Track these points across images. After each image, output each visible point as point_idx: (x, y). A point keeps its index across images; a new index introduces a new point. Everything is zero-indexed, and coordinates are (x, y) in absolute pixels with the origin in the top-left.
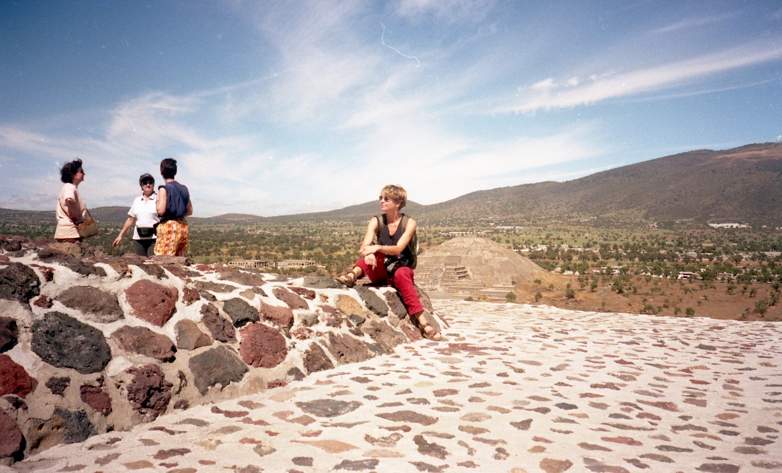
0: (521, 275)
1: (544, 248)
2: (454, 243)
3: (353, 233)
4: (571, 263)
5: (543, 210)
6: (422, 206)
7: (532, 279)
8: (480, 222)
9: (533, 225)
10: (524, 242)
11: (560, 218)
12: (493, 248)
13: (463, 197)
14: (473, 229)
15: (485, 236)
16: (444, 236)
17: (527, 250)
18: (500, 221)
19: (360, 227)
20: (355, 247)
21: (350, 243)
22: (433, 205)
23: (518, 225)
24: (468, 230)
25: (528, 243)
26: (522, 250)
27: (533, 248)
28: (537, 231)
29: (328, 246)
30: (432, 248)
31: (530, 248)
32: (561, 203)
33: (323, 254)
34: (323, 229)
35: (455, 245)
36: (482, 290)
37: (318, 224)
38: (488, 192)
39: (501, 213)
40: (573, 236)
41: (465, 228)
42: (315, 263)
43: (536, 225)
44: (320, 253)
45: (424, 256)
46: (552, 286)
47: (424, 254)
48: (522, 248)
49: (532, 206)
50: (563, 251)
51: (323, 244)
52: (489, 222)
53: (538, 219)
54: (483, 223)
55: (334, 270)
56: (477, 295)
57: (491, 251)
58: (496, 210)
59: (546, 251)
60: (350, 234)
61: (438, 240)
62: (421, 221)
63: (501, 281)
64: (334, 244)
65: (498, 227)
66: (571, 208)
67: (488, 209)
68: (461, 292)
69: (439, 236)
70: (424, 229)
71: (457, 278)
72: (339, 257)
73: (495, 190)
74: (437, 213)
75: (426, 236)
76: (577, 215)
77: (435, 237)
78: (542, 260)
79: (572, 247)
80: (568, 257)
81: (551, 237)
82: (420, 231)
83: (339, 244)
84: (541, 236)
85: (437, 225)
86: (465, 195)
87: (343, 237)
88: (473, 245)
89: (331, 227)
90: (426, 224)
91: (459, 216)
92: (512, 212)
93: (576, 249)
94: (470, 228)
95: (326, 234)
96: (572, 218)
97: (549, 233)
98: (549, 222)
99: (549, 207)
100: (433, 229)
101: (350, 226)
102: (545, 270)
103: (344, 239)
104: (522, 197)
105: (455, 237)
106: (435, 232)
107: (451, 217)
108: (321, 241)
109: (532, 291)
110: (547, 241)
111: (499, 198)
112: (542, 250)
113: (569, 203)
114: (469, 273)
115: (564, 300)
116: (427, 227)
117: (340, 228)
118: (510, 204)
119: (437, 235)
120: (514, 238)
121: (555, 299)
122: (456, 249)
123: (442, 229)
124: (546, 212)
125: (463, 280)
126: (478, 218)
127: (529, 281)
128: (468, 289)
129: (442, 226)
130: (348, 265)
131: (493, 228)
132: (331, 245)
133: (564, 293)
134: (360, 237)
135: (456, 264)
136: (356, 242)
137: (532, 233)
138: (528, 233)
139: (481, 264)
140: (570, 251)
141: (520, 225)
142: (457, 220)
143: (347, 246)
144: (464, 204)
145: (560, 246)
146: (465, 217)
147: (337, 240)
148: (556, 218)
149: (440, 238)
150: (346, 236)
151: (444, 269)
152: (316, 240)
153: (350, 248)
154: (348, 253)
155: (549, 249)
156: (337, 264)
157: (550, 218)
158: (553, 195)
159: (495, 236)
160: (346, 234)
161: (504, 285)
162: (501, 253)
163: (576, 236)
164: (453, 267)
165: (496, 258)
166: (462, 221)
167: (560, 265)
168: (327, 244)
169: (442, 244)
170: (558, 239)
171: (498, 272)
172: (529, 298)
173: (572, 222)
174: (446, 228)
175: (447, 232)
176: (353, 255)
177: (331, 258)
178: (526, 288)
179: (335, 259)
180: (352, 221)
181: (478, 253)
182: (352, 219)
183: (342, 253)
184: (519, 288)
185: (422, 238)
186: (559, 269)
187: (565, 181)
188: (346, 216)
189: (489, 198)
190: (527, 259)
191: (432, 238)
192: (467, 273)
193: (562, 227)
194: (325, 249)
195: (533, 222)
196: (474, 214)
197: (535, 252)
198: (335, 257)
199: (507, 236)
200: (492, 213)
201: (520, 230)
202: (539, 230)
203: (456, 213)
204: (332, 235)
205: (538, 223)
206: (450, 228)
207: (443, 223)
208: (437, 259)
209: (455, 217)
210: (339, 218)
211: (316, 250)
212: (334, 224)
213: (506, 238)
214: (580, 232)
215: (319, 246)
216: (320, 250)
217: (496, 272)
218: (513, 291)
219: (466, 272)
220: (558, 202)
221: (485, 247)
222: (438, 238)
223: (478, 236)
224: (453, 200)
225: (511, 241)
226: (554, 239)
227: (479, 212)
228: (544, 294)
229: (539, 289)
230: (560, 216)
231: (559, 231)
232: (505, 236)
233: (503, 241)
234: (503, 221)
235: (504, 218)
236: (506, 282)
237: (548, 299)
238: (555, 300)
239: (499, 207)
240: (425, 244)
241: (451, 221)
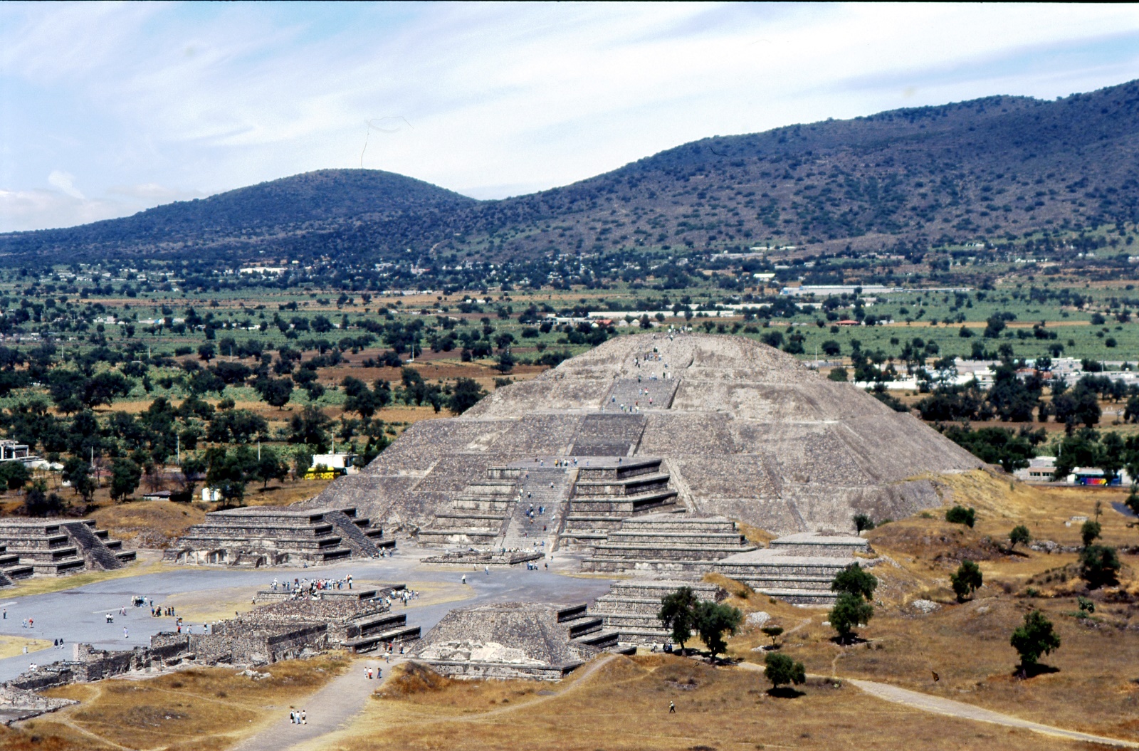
0: (890, 493)
1: (983, 373)
2: (612, 359)
3: (179, 320)
4: (1094, 436)
5: (973, 217)
6: (470, 203)
7: (938, 506)
8: (715, 267)
9: (934, 278)
10: (898, 350)
11: (1046, 246)
12: (773, 379)
13: (647, 166)
14: (687, 300)
15: (737, 327)
16: (568, 330)
17: (912, 384)
18: (797, 262)
19: (211, 295)
20: (188, 378)
21: (169, 364)
22: (520, 200)
23: (872, 281)
24: (667, 302)
25: (915, 352)
26: (891, 385)
27: (935, 375)
28: (952, 302)
29: (73, 378)
30: (519, 379)
31: (922, 374)
32: (1051, 184)
33: (52, 409)
34: (50, 303)
35: (618, 367)
36: (731, 559)
37: (28, 283)
38: (749, 143)
39: (805, 230)
40: (1098, 320)
41: (658, 296)
42: (20, 453)
43: (947, 280)
44: (38, 406)
45: (487, 417)
46: (1020, 535)
47: (483, 410)
48: (890, 375)
49: (931, 200)
50: (1059, 386)
51: (52, 368)
52: (752, 267)
53: (955, 255)
54: (729, 273)
55: (102, 480)
56: (710, 579)
57: (768, 394)
58: (783, 217)
59: (989, 384)
60: (169, 323)
61: (541, 347)
62: (469, 266)
63: (811, 517)
64: (101, 368)
65: (792, 290)
66: (1091, 208)
67: (749, 216)
68: (643, 567)
69: (546, 328)
70: (480, 301)
71: (629, 507)
72: (123, 421)
73: (779, 136)
74: (535, 232)
75: (488, 331)
76: (1116, 236)
77: (529, 334)
78: (976, 426)
79: (1096, 368)
80: (1082, 408)
81: (1011, 327)
82: (466, 309)
83: (120, 365)
84: (968, 325)
85: (537, 283)
86: (656, 157)
87: (138, 336)
88: (692, 369)
89: (84, 295)
90: (491, 281)
91: (629, 245)
92: (847, 223)
93: (1113, 377)
94: (676, 295)
95: (63, 326)
96: (1095, 246)
97: (1002, 310)
98: (996, 265)
99: (999, 201)
100: (520, 298)
101: (168, 288)
102: (991, 467)
103: (140, 347)
104: (889, 162)
105: (612, 332)
106: (530, 314)
107: (599, 249)
108: (44, 355)
109: (938, 558)
110: (992, 345)
111: (794, 166)
112: (974, 384)
113: (1082, 184)
114: (678, 485)
115: (1074, 593)
116: (495, 292)
117: (126, 300)
118: (839, 194)
119: (537, 326)
120: (856, 334)
121: (1034, 587)
122: (622, 384)
123: (556, 298)
124: (986, 222)
125: (654, 515)
126: (708, 252)
127: (925, 516)
128: (674, 555)
129: (556, 286)
130: (160, 458)
131: (769, 292)
132: (89, 373)
133: (1074, 561)
134: (210, 336)
135: (624, 450)
136: (195, 357)
137: (931, 311)
138: (914, 309)
139: (729, 448)
140: (1089, 385)
141: (880, 281)
142: (620, 258)
143: (155, 373)
144: (652, 195)
145: (1048, 363)
146: (657, 248)
147: (113, 349)
148: (1028, 246)
149: (552, 338)
150: (152, 330)
151: (572, 472)
152: (23, 349)
153: (167, 383)
154: (161, 404)
155: (1003, 376)
156: (114, 453)
157: (1003, 249)
158: (1016, 151)
159: (779, 324)
160: (150, 322)
161: (822, 533)
162: (811, 401)
163: (1111, 324)
164: (612, 462)
165: (789, 420)
166: (643, 264)
167: (1048, 444)
168: (71, 367)
169: (563, 367)
170: (1040, 334)
171: (798, 478)
172: (927, 589)
173: (1093, 262)
174: (574, 297)
175: (582, 311)
176: (184, 412)
177: (86, 425)
178: (913, 544)
179: (106, 433)
180: (177, 269)
181: (714, 401)
182: (175, 262)
183: (136, 406)
184: (884, 544)
185: (476, 336)
186: (1046, 462)
187: (1065, 95)
188: (152, 248)
189: (754, 169)
190: (912, 419)
191: (518, 336)
192: (671, 487)
193: (1051, 286)
194: (62, 387)
195: (934, 265)
196: (688, 235)
197: (943, 390)
198: (102, 422)
199: (829, 325)
200: (767, 232)
201: (880, 300)
202: (960, 297)
203: (616, 234)
204: (92, 330)
205: (956, 268)
206: (592, 296)
207: (565, 274)
208: (540, 430)
209: (615, 250)
210: (117, 255)
211: (21, 396)
212: (96, 279)
213: (825, 335)
214: (1127, 302)
215: (37, 375)
216: (40, 391)
217: (788, 482)
218: (862, 561)
219: (666, 480)
220: (1039, 182)
221: (741, 374)
222: (543, 338)
223: (708, 327)
224: (605, 177)
225: (846, 348)
226: (1022, 335)
227: (712, 227)
228: (990, 570)
229: (967, 548)
230: (1046, 241)
231: (1042, 300)
232: (821, 324)
233: (813, 345)
234: (810, 264)
235: (815, 250)
236: (832, 519)
237: (1008, 590)
238: (1035, 595)
239: (795, 206)
240: (489, 362)
241: (597, 265)
